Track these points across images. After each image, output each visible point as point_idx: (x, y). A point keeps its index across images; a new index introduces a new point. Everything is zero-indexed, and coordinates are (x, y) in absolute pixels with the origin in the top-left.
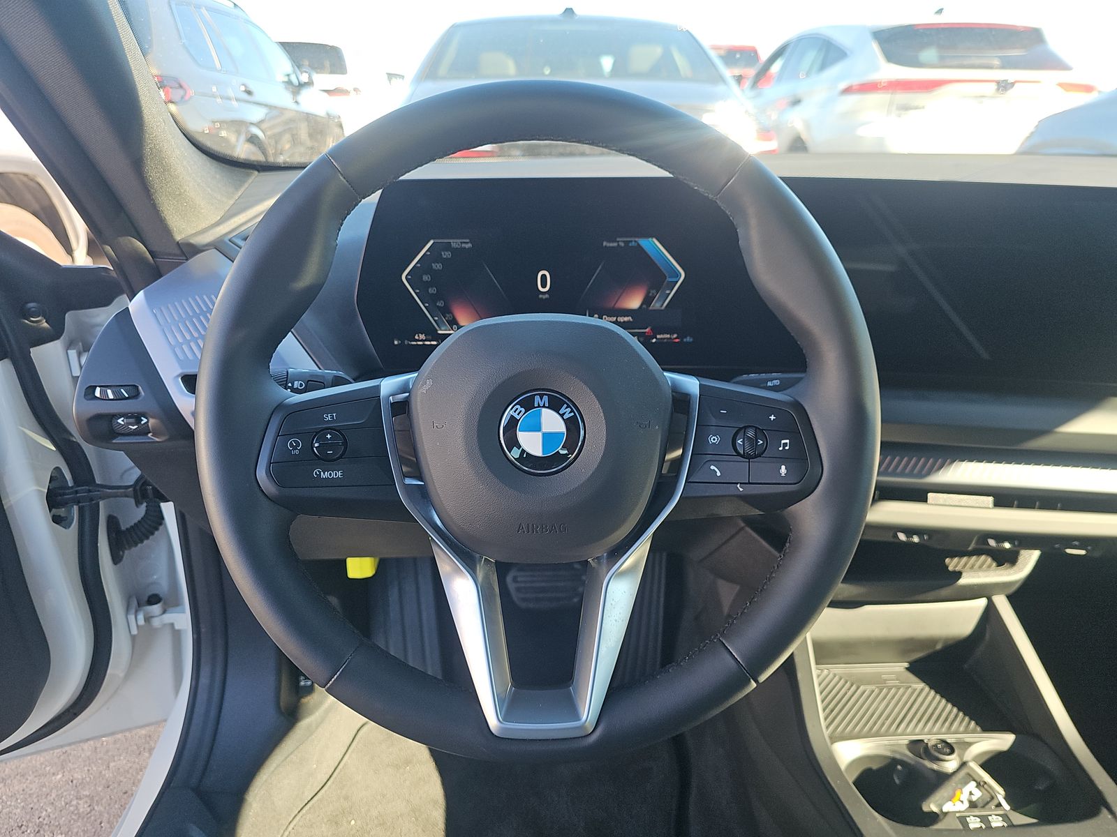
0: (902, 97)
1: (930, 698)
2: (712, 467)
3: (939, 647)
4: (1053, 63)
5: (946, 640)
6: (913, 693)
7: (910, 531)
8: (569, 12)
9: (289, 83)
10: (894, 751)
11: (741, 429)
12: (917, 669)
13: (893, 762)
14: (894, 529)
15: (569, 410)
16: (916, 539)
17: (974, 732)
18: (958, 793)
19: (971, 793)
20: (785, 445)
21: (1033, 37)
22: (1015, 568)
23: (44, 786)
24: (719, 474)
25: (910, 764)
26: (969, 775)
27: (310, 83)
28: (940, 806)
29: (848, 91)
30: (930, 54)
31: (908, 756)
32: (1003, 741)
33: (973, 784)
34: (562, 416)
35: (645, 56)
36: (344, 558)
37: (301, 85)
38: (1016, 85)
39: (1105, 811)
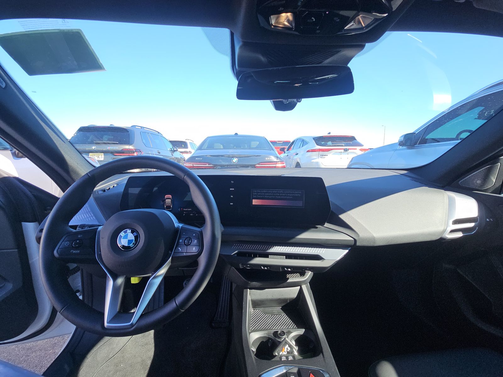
0: (321, 153)
1: (286, 317)
2: (179, 248)
3: (288, 301)
4: (359, 145)
5: (290, 299)
6: (281, 316)
7: (264, 266)
8: (236, 134)
9: (171, 150)
10: (269, 335)
11: (187, 238)
12: (283, 309)
13: (269, 339)
14: (260, 265)
15: (136, 233)
16: (266, 268)
17: (295, 328)
18: (284, 348)
19: (287, 349)
20: (195, 242)
21: (352, 139)
22: (304, 277)
23: (46, 354)
24: (180, 250)
25: (273, 339)
26: (286, 342)
27: (177, 150)
28: (279, 353)
29: (308, 151)
30: (330, 143)
31: (272, 336)
32: (301, 331)
33: (288, 346)
34: (134, 235)
35: (254, 144)
36: (130, 277)
37: (174, 151)
38: (349, 150)
39: (321, 354)
